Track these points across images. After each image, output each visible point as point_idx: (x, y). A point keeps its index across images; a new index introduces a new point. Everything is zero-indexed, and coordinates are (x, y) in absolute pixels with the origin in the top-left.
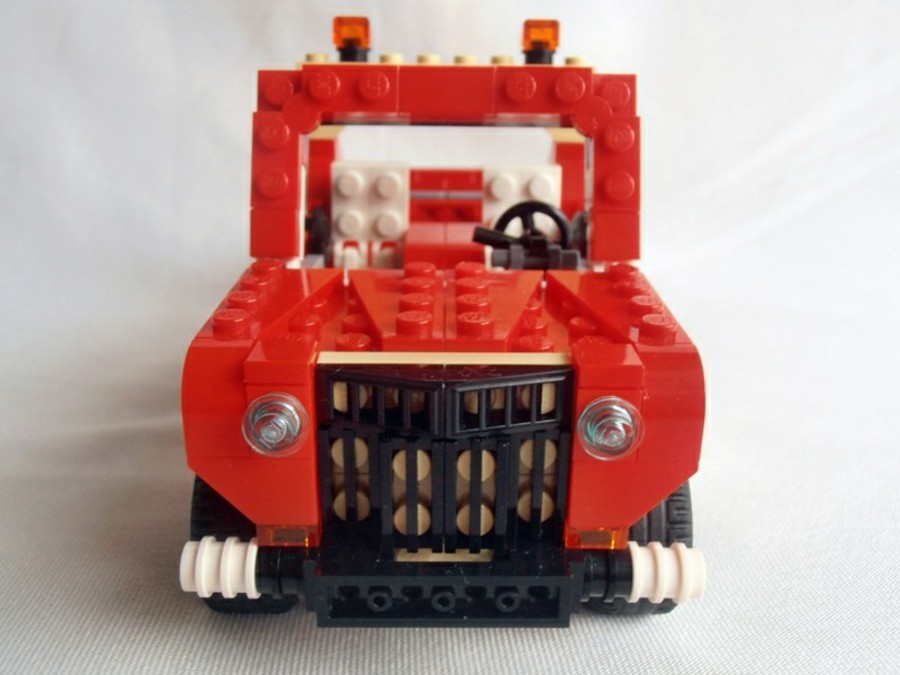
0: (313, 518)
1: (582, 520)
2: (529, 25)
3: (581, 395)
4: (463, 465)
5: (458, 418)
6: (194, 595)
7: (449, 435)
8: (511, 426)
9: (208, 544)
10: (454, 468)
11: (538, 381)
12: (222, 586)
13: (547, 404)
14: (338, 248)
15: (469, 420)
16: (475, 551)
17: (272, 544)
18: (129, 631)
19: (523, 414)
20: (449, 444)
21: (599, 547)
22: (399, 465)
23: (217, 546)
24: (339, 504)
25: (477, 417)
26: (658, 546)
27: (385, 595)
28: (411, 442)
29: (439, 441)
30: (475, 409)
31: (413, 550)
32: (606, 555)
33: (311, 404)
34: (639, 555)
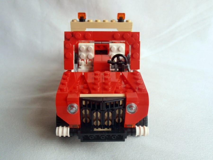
0: (79, 123)
1: (127, 122)
3: (127, 103)
4: (106, 114)
5: (105, 106)
6: (58, 136)
7: (103, 110)
8: (114, 108)
9: (61, 128)
10: (105, 115)
11: (119, 100)
12: (64, 135)
13: (121, 103)
14: (80, 61)
15: (107, 107)
16: (108, 128)
17: (72, 127)
18: (45, 141)
19: (117, 105)
21: (130, 127)
22: (95, 114)
24: (84, 120)
25: (108, 106)
26: (141, 126)
27: (93, 137)
28: (97, 111)
29: (102, 111)
30: (108, 104)
31: (97, 128)
33: (79, 105)
34: (137, 128)
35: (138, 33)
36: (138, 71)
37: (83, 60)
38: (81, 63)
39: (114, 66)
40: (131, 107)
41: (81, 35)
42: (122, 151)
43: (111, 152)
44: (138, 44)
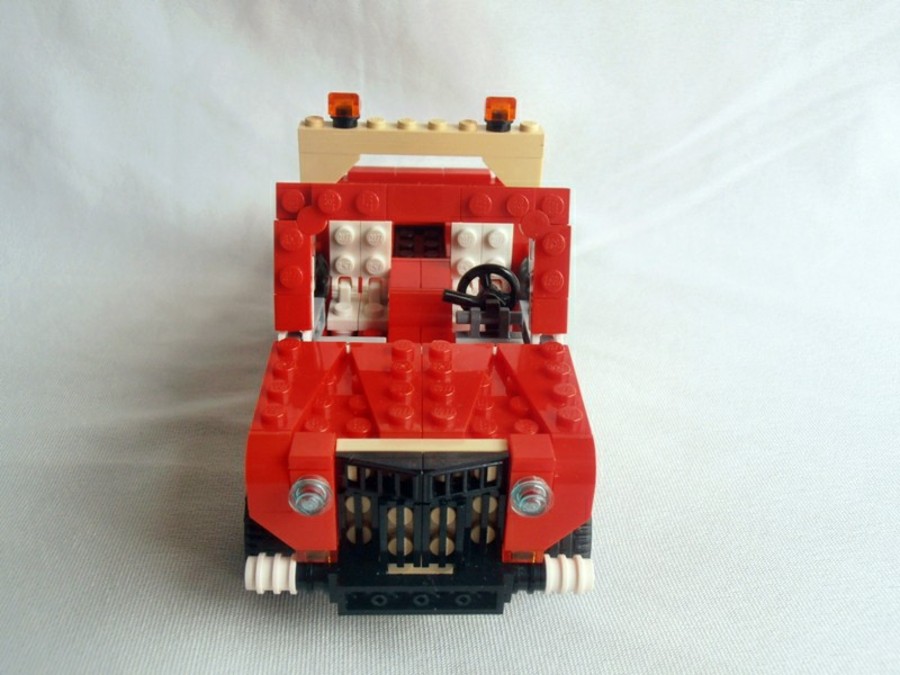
0: (333, 544)
1: (513, 543)
2: (491, 101)
3: (513, 475)
4: (435, 516)
5: (431, 486)
6: (254, 592)
7: (425, 500)
8: (466, 492)
9: (262, 561)
10: (429, 520)
11: (485, 465)
12: (274, 586)
13: (491, 475)
14: (335, 283)
15: (439, 487)
16: (442, 565)
17: (306, 560)
18: (203, 605)
19: (475, 483)
20: (426, 506)
21: (525, 561)
22: (392, 516)
23: (269, 559)
24: (351, 534)
25: (443, 485)
26: (563, 557)
27: (383, 597)
28: (401, 503)
29: (419, 504)
30: (443, 479)
31: (400, 565)
32: (529, 566)
33: (333, 482)
34: (551, 563)
35: (565, 193)
36: (561, 339)
37: (348, 279)
38: (339, 291)
39: (470, 316)
40: (529, 492)
41: (340, 198)
42: (493, 647)
43: (452, 651)
44: (563, 239)
